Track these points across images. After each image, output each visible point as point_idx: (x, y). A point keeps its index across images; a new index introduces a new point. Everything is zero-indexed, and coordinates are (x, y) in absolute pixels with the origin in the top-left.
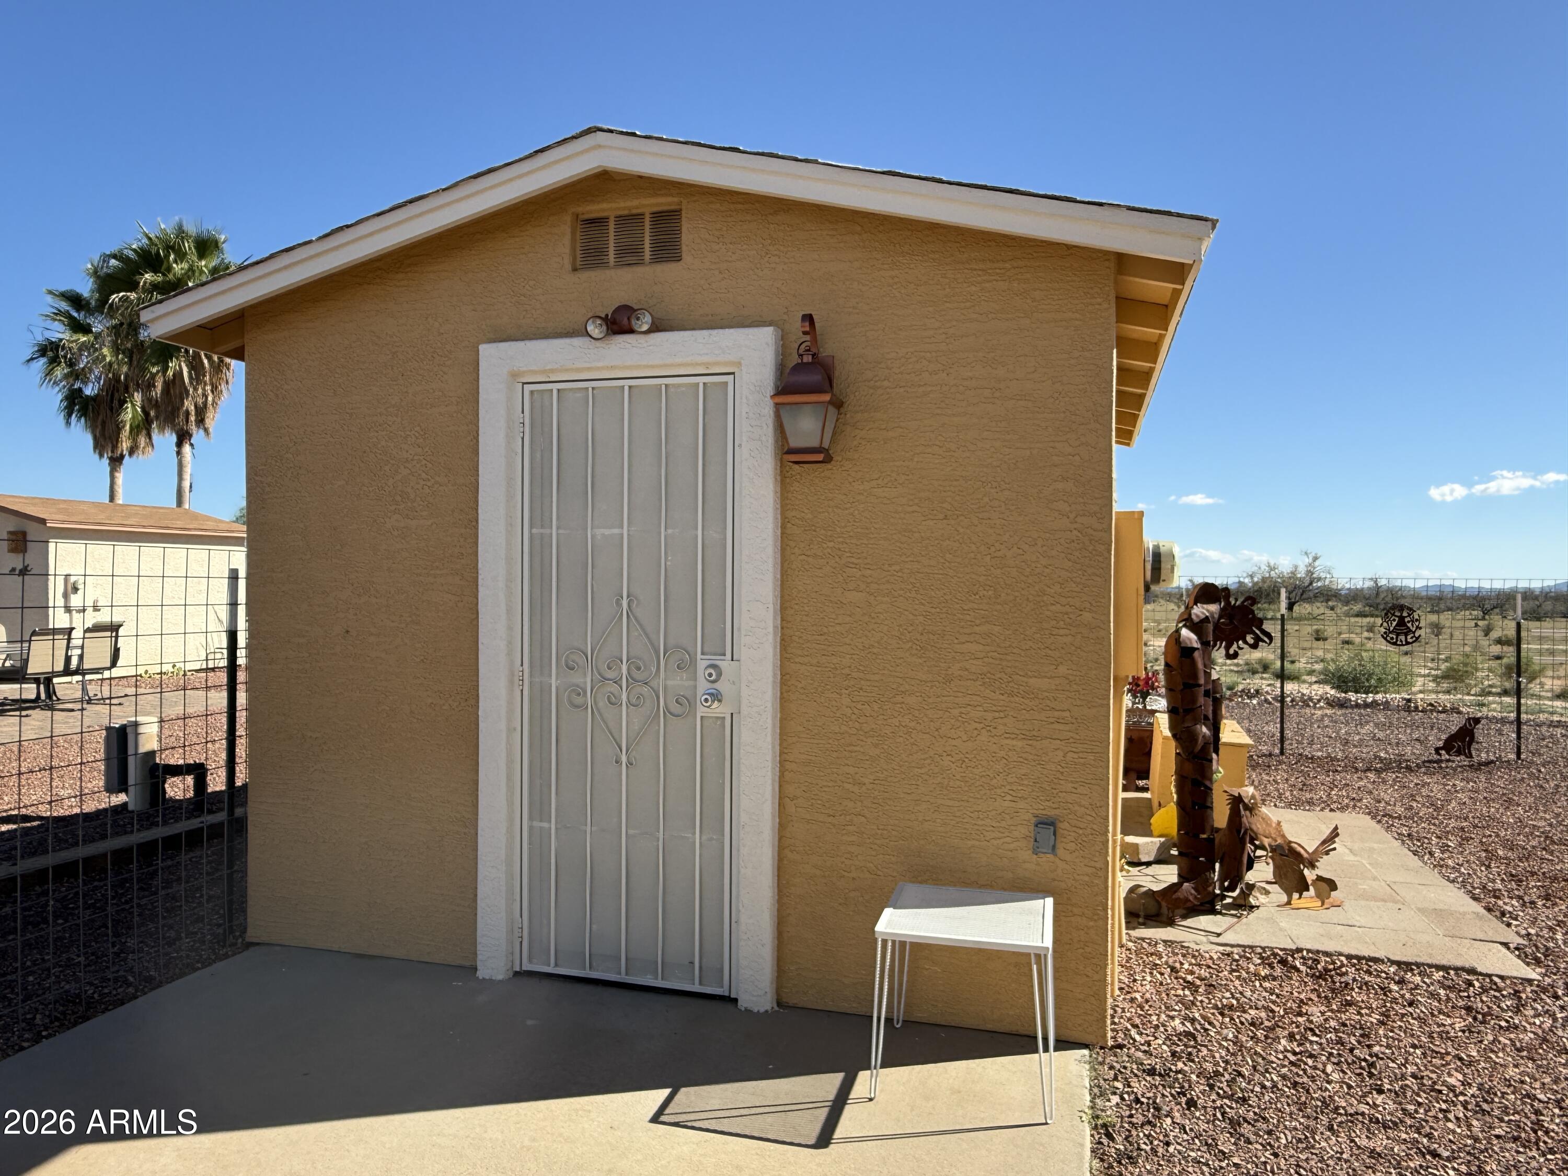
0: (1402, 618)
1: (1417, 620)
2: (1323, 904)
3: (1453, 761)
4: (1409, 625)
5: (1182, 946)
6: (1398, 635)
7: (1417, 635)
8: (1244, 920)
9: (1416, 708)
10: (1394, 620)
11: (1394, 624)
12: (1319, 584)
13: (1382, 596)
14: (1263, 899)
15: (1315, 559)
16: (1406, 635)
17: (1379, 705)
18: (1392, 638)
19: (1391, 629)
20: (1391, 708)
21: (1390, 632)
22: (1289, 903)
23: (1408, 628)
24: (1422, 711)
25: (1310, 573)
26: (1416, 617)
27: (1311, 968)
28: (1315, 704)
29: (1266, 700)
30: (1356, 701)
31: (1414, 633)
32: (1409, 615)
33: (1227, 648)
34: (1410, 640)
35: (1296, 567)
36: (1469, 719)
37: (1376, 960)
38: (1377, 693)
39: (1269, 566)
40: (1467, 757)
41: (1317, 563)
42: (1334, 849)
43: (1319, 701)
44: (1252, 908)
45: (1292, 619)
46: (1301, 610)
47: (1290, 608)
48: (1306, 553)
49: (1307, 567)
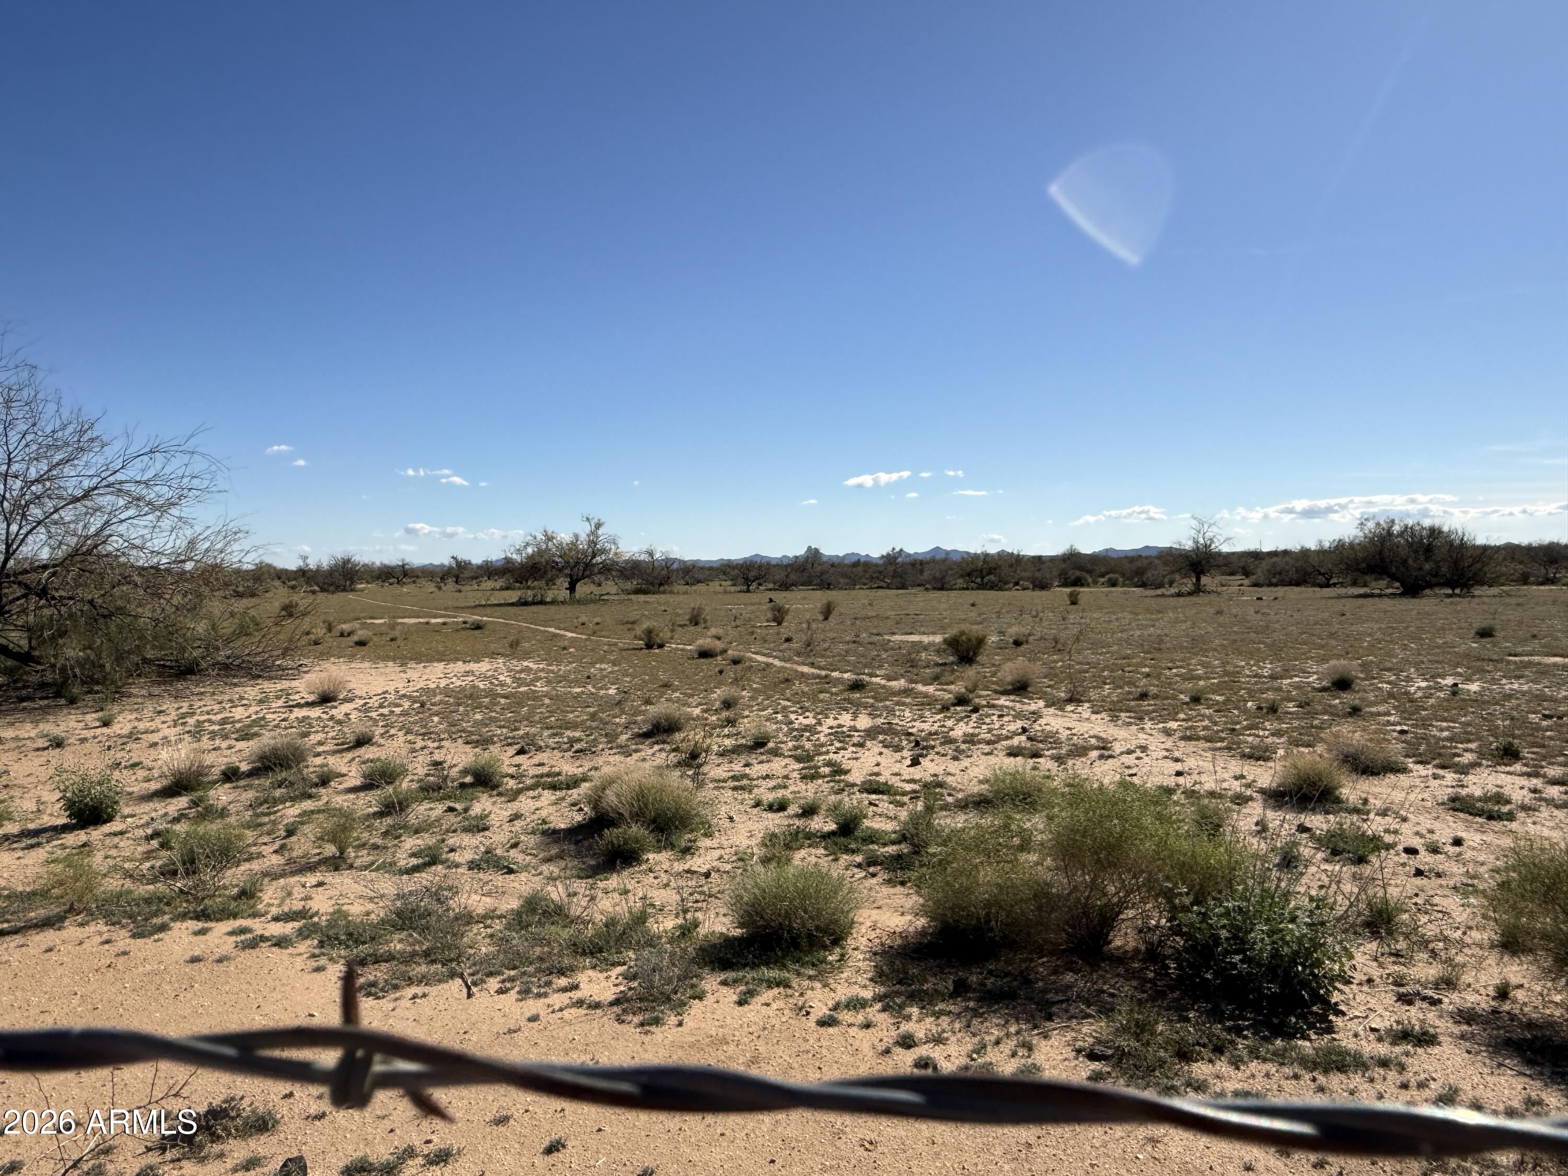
12: (604, 557)
15: (598, 526)
25: (592, 543)
35: (576, 536)
41: (600, 532)
45: (574, 601)
46: (582, 589)
47: (572, 588)
48: (588, 519)
49: (588, 536)
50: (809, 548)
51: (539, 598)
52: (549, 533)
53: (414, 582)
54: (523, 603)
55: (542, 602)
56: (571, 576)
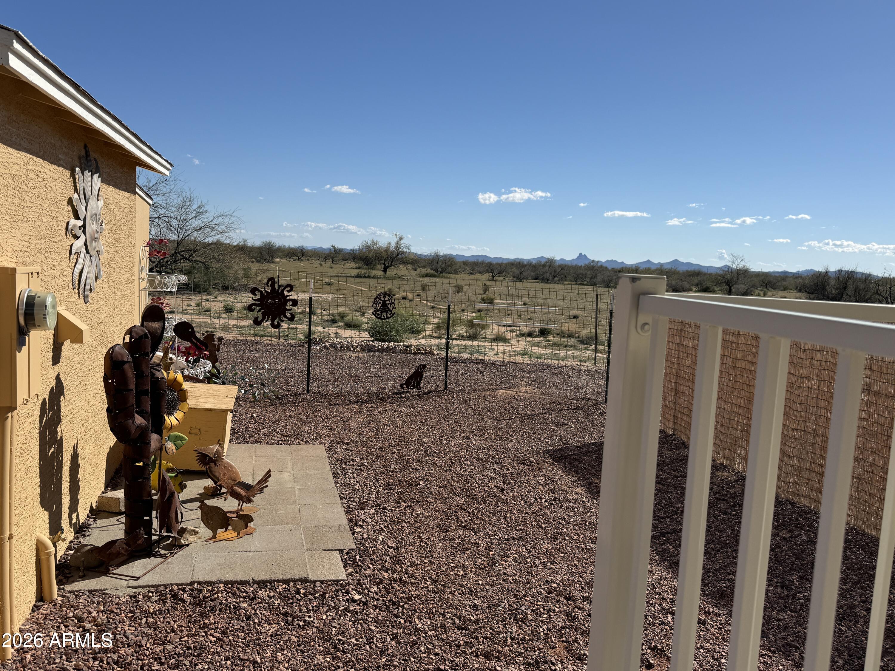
0: (384, 301)
1: (393, 303)
2: (238, 534)
3: (410, 392)
4: (389, 306)
5: (104, 594)
6: (382, 313)
7: (393, 313)
8: (169, 560)
9: (410, 351)
10: (380, 303)
11: (380, 305)
12: (403, 255)
13: (440, 263)
14: (191, 538)
15: (401, 239)
16: (387, 312)
17: (390, 350)
18: (378, 315)
19: (378, 308)
20: (397, 351)
21: (378, 311)
22: (214, 537)
23: (388, 308)
24: (413, 354)
25: (397, 248)
26: (393, 301)
27: (194, 597)
28: (354, 349)
29: (325, 347)
30: (378, 347)
31: (391, 311)
32: (389, 300)
33: (273, 321)
34: (388, 315)
35: (390, 243)
36: (421, 365)
37: (243, 583)
38: (390, 342)
39: (373, 242)
40: (418, 389)
41: (402, 242)
42: (267, 486)
43: (357, 346)
44: (181, 546)
45: (385, 278)
46: (391, 272)
47: (385, 271)
48: (396, 235)
49: (396, 244)
50: (581, 254)
51: (367, 275)
52: (375, 241)
53: (308, 260)
54: (359, 276)
55: (368, 277)
56: (384, 264)
